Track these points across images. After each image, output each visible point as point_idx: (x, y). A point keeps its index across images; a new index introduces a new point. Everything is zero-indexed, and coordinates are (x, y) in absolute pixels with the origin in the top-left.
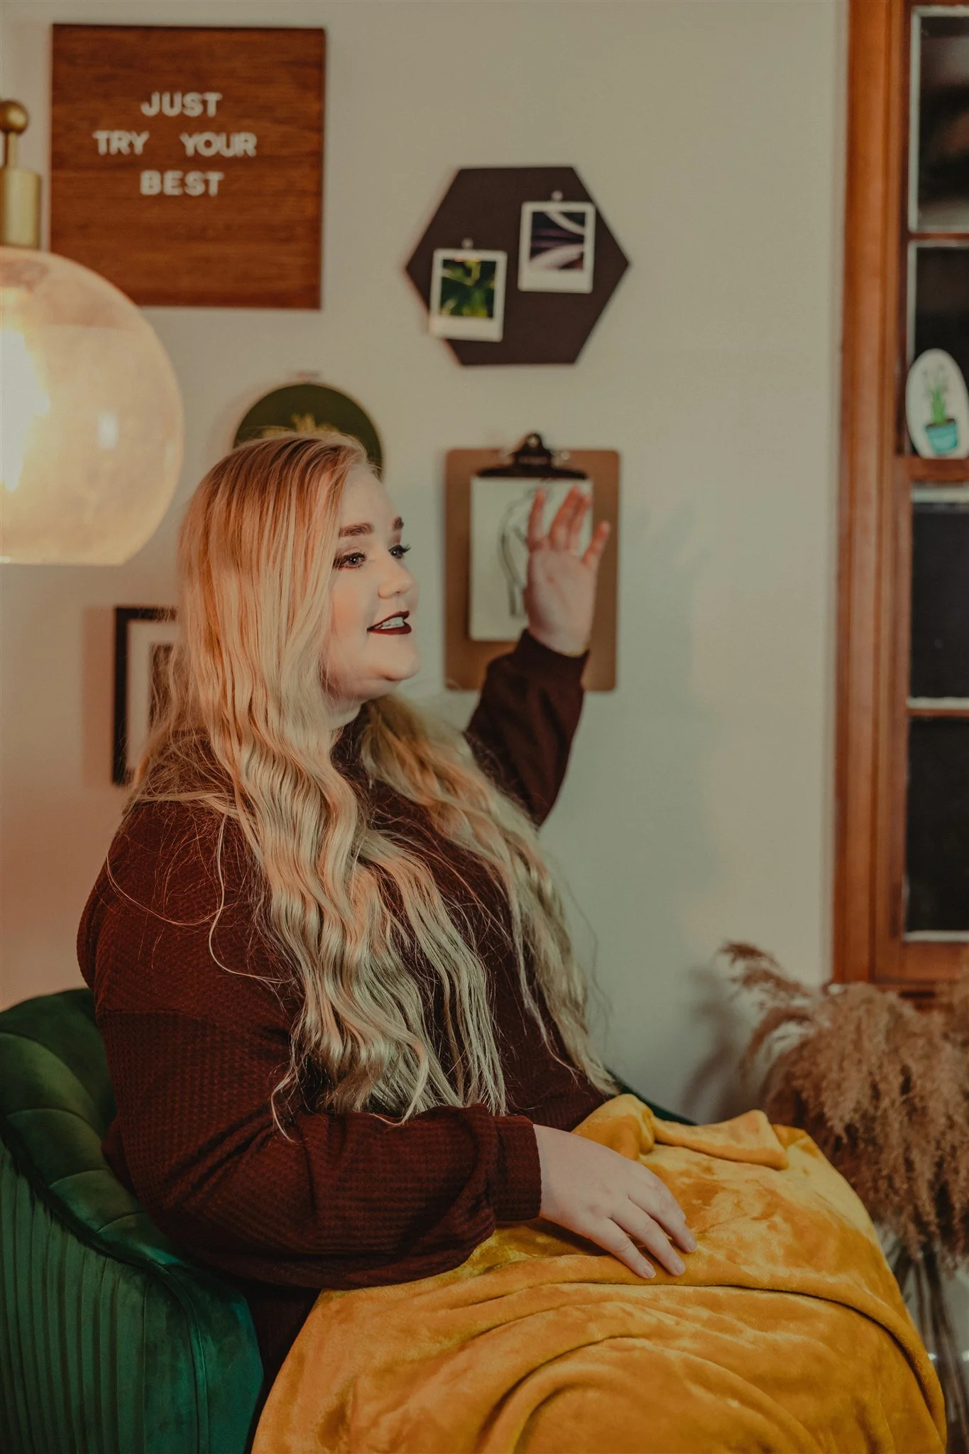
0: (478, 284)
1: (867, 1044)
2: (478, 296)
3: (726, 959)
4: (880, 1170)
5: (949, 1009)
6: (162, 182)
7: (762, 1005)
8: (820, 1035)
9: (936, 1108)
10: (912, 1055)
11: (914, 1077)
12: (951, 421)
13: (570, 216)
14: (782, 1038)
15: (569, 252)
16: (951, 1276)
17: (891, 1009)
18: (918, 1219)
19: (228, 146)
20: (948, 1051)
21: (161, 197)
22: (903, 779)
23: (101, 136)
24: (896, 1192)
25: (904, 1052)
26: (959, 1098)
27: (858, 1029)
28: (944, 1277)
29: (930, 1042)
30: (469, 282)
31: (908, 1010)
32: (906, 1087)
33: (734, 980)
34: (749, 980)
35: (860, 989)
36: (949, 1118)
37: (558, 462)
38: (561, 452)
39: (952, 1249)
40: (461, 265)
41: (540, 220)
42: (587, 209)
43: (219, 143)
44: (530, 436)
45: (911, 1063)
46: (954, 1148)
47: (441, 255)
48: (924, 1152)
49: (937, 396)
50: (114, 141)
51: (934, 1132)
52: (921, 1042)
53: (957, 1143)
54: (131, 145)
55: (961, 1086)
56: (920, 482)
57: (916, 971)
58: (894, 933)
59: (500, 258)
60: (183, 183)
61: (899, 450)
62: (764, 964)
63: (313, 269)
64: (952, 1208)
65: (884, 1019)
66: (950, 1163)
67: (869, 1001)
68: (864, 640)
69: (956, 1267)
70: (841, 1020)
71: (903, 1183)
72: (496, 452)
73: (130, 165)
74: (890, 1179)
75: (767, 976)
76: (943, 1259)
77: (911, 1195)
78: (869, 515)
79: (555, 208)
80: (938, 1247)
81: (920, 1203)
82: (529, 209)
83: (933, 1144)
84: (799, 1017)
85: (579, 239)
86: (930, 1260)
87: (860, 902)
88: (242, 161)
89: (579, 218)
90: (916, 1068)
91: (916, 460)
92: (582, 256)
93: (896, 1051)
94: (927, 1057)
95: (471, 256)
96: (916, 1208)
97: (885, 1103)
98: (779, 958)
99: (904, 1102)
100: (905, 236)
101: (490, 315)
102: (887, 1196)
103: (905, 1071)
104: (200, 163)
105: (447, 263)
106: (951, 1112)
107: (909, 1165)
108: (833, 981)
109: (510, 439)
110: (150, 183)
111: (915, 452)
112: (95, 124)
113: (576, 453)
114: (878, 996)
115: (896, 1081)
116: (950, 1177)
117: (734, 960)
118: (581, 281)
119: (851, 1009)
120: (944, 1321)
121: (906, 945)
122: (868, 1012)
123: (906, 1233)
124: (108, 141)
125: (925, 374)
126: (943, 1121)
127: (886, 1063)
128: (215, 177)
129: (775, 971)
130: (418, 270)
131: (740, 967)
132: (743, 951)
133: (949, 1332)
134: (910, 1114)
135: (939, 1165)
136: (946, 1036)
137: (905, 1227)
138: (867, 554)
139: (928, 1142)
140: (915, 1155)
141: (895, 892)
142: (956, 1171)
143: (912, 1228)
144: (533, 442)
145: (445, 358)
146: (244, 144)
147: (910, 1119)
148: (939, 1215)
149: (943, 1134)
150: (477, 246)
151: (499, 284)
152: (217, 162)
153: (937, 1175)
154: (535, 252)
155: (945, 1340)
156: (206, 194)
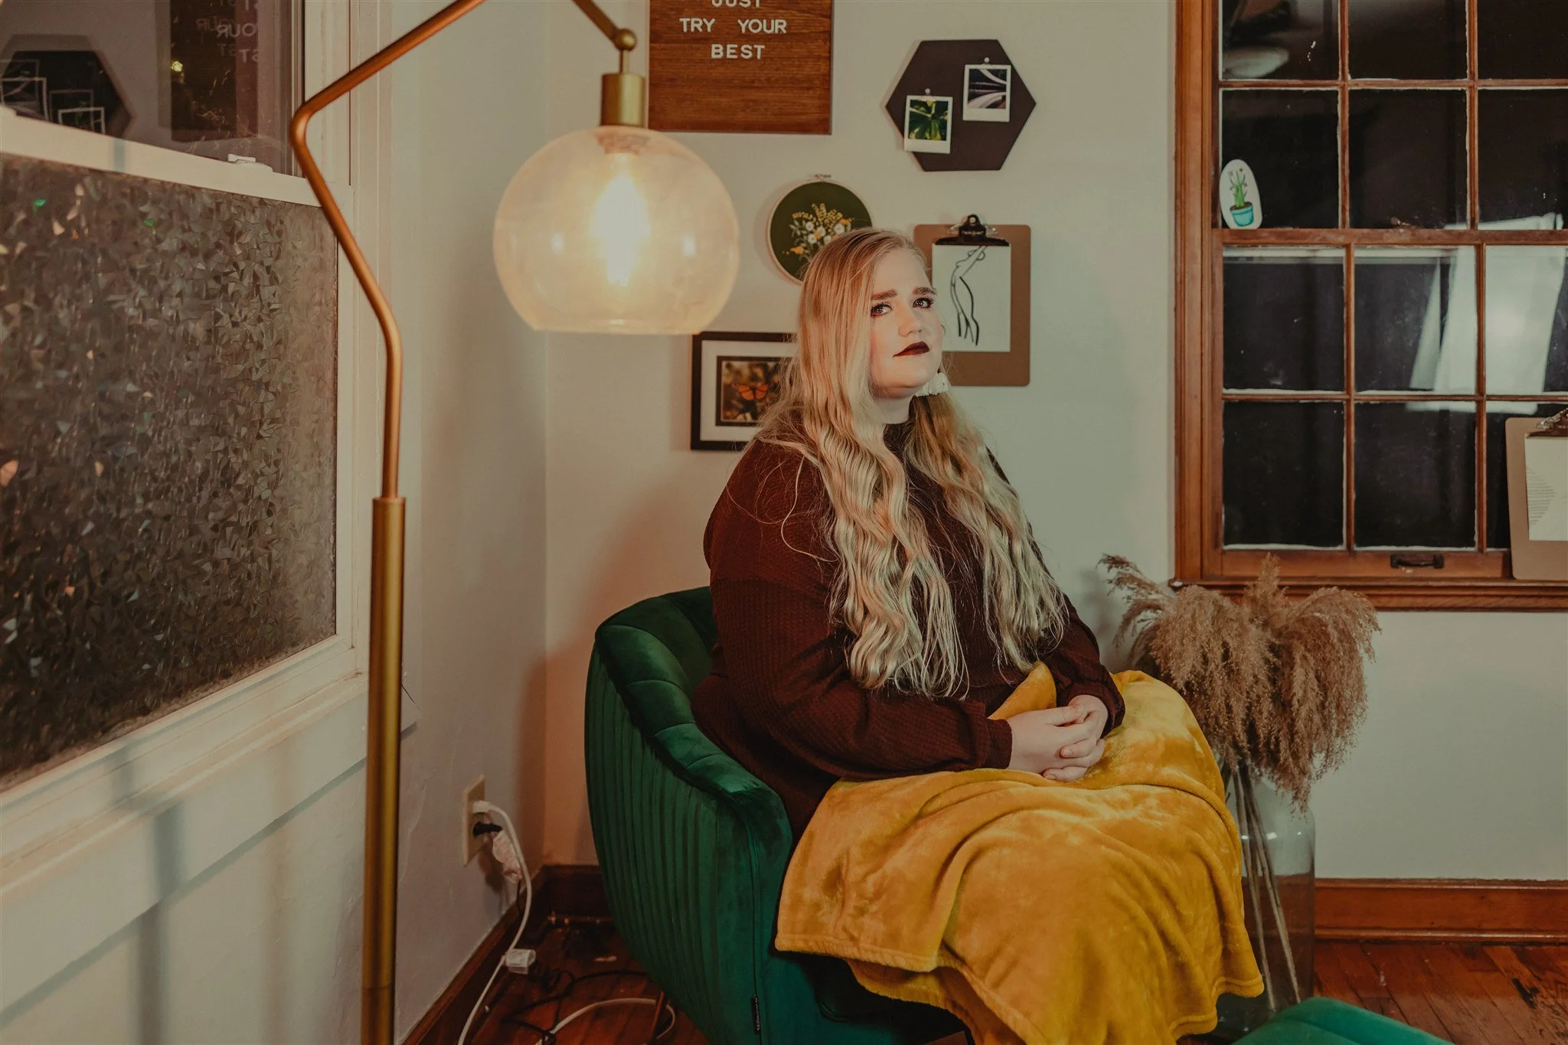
0: (934, 117)
1: (1199, 628)
2: (935, 125)
3: (1104, 567)
4: (1209, 712)
5: (1254, 600)
6: (725, 51)
7: (1129, 598)
8: (1168, 622)
9: (1246, 670)
10: (1229, 634)
11: (1231, 650)
12: (1248, 204)
13: (994, 72)
14: (1143, 620)
15: (996, 96)
16: (1258, 780)
17: (1215, 602)
18: (1235, 744)
19: (769, 28)
20: (1254, 631)
21: (724, 60)
22: (1221, 441)
23: (685, 20)
24: (1220, 727)
25: (1224, 632)
26: (1262, 662)
27: (1193, 616)
28: (1253, 782)
29: (1242, 625)
30: (929, 116)
31: (1227, 603)
32: (1226, 656)
33: (1111, 582)
34: (1120, 582)
35: (1194, 590)
36: (1255, 676)
37: (988, 234)
38: (991, 227)
39: (1258, 765)
40: (924, 104)
41: (976, 75)
42: (1008, 68)
43: (763, 25)
44: (969, 217)
45: (1228, 639)
46: (1258, 696)
47: (910, 98)
48: (1238, 700)
49: (1238, 189)
50: (694, 23)
51: (1245, 686)
52: (1235, 626)
53: (1261, 693)
54: (704, 26)
55: (1262, 654)
56: (1228, 245)
57: (1231, 571)
58: (1216, 545)
59: (950, 100)
60: (739, 51)
61: (1214, 225)
62: (1131, 571)
63: (826, 107)
64: (1258, 736)
65: (1211, 610)
66: (1256, 707)
67: (1201, 598)
68: (1193, 351)
69: (1261, 775)
70: (1182, 610)
71: (1224, 720)
72: (949, 226)
73: (703, 39)
74: (1216, 718)
75: (1132, 579)
76: (1253, 770)
77: (1231, 729)
78: (1195, 268)
79: (984, 68)
80: (1249, 762)
81: (1236, 734)
82: (968, 68)
83: (1245, 694)
84: (1155, 607)
85: (1002, 88)
86: (1244, 770)
87: (1193, 525)
88: (779, 37)
89: (1002, 75)
90: (1232, 644)
91: (1226, 230)
92: (1004, 98)
93: (1219, 631)
94: (1240, 635)
95: (930, 100)
96: (1234, 737)
97: (1212, 666)
98: (1139, 567)
99: (1224, 667)
100: (1216, 84)
101: (944, 138)
102: (1215, 729)
103: (1225, 645)
104: (750, 38)
105: (913, 103)
106: (1257, 673)
107: (1229, 708)
108: (1175, 579)
109: (958, 219)
110: (716, 51)
111: (1225, 225)
112: (680, 13)
113: (1001, 228)
114: (1206, 593)
115: (1219, 652)
116: (1256, 716)
117: (1110, 568)
118: (1003, 115)
119: (1188, 604)
120: (1254, 811)
121: (1224, 552)
122: (1200, 605)
123: (1227, 754)
124: (689, 24)
125: (1231, 174)
126: (1251, 678)
127: (1212, 639)
128: (760, 47)
129: (1138, 575)
130: (894, 108)
131: (1114, 573)
132: (1115, 562)
133: (1257, 820)
134: (1228, 674)
135: (1249, 708)
136: (1252, 621)
137: (1227, 749)
138: (1194, 293)
139: (1241, 693)
140: (1233, 702)
141: (1217, 516)
142: (1261, 713)
143: (1231, 750)
144: (973, 220)
145: (914, 166)
146: (779, 26)
147: (1229, 676)
148: (1249, 742)
149: (1252, 687)
150: (932, 94)
151: (949, 118)
152: (761, 38)
153: (1247, 715)
154: (972, 97)
155: (1255, 825)
156: (754, 57)
